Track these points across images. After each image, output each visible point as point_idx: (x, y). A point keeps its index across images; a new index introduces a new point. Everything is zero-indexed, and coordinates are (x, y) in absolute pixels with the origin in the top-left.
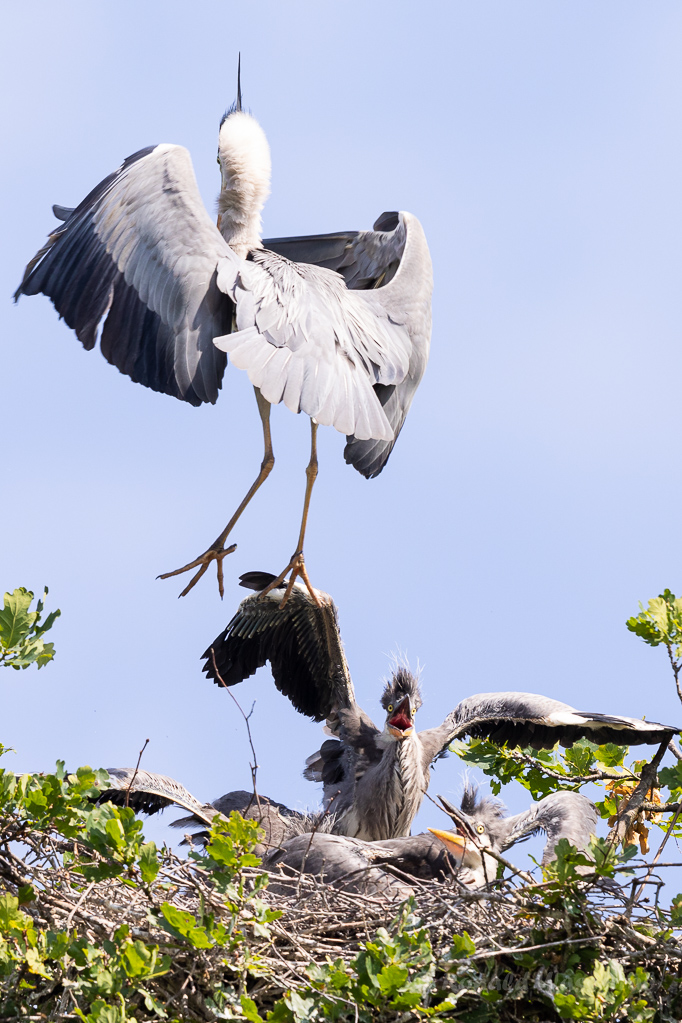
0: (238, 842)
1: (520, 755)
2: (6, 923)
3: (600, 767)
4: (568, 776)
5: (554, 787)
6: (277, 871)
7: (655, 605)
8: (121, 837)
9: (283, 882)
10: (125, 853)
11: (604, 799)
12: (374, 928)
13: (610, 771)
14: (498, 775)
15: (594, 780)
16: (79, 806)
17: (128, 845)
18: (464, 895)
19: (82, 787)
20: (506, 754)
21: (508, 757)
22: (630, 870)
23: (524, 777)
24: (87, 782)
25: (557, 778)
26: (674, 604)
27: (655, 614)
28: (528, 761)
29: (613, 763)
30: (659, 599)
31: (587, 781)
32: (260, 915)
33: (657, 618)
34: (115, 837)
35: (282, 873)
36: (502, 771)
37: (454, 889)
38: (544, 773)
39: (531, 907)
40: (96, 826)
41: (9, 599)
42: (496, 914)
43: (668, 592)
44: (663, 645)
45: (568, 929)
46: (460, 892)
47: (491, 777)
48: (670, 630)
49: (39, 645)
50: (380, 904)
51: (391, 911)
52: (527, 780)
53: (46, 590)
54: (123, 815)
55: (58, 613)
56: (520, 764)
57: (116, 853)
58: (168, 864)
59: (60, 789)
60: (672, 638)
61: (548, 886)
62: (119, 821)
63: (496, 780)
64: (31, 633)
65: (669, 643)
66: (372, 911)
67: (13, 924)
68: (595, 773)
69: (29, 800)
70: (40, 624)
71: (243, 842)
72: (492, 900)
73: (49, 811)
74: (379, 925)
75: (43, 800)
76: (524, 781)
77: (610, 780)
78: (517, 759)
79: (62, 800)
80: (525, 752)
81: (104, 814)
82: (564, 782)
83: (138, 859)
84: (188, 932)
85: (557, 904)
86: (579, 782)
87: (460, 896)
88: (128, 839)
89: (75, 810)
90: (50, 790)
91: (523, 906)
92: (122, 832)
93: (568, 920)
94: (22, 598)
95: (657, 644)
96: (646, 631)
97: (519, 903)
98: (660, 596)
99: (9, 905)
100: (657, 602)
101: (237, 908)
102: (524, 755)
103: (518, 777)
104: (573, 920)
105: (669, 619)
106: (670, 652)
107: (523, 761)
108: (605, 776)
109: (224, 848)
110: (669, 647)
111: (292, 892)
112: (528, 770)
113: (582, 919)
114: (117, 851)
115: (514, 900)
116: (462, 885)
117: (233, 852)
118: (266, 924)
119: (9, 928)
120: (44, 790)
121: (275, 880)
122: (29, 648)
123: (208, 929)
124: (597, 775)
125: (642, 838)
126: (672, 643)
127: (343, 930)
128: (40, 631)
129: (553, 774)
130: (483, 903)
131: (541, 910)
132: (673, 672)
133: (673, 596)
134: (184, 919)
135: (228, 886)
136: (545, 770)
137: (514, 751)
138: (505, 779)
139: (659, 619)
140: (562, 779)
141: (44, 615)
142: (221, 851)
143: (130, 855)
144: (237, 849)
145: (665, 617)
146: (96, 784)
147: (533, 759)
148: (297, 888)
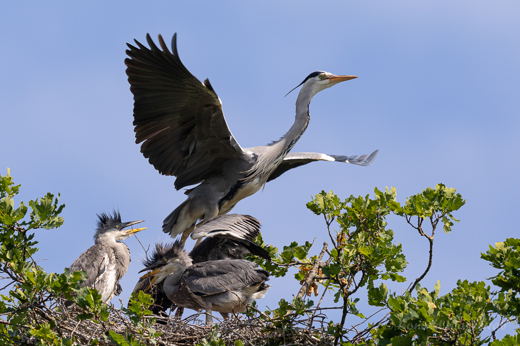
2: (45, 335)
3: (296, 259)
4: (283, 263)
5: (277, 269)
6: (159, 315)
7: (318, 197)
8: (92, 302)
9: (161, 319)
10: (94, 309)
11: (298, 272)
12: (200, 339)
13: (300, 261)
15: (294, 265)
16: (74, 287)
17: (95, 306)
18: (239, 324)
19: (76, 279)
22: (310, 311)
23: (263, 265)
24: (78, 277)
25: (278, 265)
26: (326, 197)
27: (318, 201)
29: (301, 258)
30: (320, 195)
31: (291, 265)
32: (152, 335)
33: (319, 202)
34: (90, 302)
35: (161, 316)
37: (236, 322)
38: (272, 263)
39: (268, 328)
40: (81, 297)
41: (43, 200)
42: (253, 332)
43: (323, 191)
44: (322, 214)
45: (284, 336)
48: (325, 207)
49: (56, 219)
50: (203, 329)
52: (265, 266)
53: (59, 195)
54: (93, 292)
55: (64, 206)
58: (112, 311)
59: (66, 280)
60: (326, 211)
61: (276, 319)
62: (91, 295)
64: (53, 214)
65: (325, 214)
66: (200, 332)
67: (48, 336)
68: (294, 262)
69: (53, 285)
70: (56, 210)
71: (144, 304)
73: (62, 290)
74: (203, 337)
75: (59, 285)
77: (301, 265)
79: (67, 285)
81: (85, 291)
82: (281, 266)
83: (100, 311)
84: (121, 343)
85: (279, 325)
86: (287, 266)
88: (95, 303)
89: (72, 289)
90: (62, 281)
91: (264, 328)
92: (93, 300)
93: (284, 333)
94: (48, 200)
95: (319, 214)
96: (314, 208)
97: (263, 326)
98: (320, 193)
99: (46, 328)
101: (142, 332)
104: (286, 333)
105: (324, 203)
106: (325, 217)
108: (298, 263)
109: (136, 307)
110: (325, 215)
111: (166, 323)
112: (265, 262)
113: (290, 332)
114: (91, 308)
116: (239, 320)
117: (140, 308)
118: (155, 338)
119: (46, 337)
120: (59, 281)
121: (158, 318)
122: (52, 221)
123: (130, 342)
125: (315, 290)
126: (326, 213)
127: (188, 339)
128: (57, 213)
129: (276, 263)
130: (248, 327)
131: (273, 329)
132: (327, 226)
133: (326, 193)
134: (120, 337)
135: (138, 323)
139: (320, 202)
141: (58, 206)
143: (96, 309)
144: (142, 307)
145: (323, 202)
146: (82, 278)
148: (168, 322)
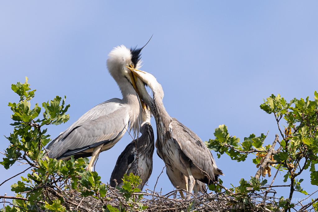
0: (133, 183)
1: (227, 145)
2: (56, 209)
3: (254, 147)
4: (243, 151)
5: (238, 155)
7: (269, 100)
10: (95, 188)
11: (256, 158)
12: (179, 210)
13: (257, 149)
14: (219, 152)
15: (252, 152)
17: (96, 185)
19: (80, 165)
20: (222, 144)
21: (223, 145)
22: (265, 188)
23: (228, 152)
24: (81, 163)
25: (239, 152)
26: (275, 99)
27: (269, 103)
28: (229, 146)
29: (258, 147)
30: (270, 98)
31: (250, 153)
32: (140, 208)
33: (270, 104)
34: (92, 183)
36: (221, 150)
37: (205, 196)
38: (235, 150)
39: (232, 201)
40: (85, 179)
41: (52, 102)
42: (220, 204)
43: (273, 95)
44: (273, 113)
45: (244, 208)
46: (207, 197)
47: (217, 153)
48: (275, 108)
49: (64, 117)
50: (180, 202)
51: (184, 204)
52: (229, 153)
54: (94, 174)
55: (69, 106)
56: (227, 147)
57: (91, 187)
58: (109, 190)
59: (72, 165)
60: (276, 110)
61: (237, 194)
62: (93, 177)
63: (219, 153)
64: (61, 112)
66: (178, 204)
67: (59, 209)
68: (252, 150)
69: (62, 170)
70: (63, 109)
71: (134, 183)
72: (218, 199)
73: (69, 173)
75: (67, 169)
76: (228, 153)
77: (257, 152)
78: (226, 146)
79: (73, 169)
80: (228, 143)
81: (87, 174)
82: (242, 153)
83: (99, 189)
86: (247, 153)
87: (208, 199)
88: (96, 183)
89: (77, 172)
90: (69, 166)
91: (229, 201)
92: (94, 181)
93: (244, 206)
94: (57, 102)
95: (270, 113)
96: (266, 108)
97: (227, 200)
98: (270, 97)
99: (57, 203)
100: (270, 99)
101: (132, 206)
102: (228, 144)
103: (226, 152)
104: (246, 206)
105: (274, 104)
106: (275, 115)
107: (228, 147)
108: (255, 151)
109: (128, 186)
110: (275, 114)
112: (229, 150)
113: (249, 205)
114: (92, 187)
115: (226, 199)
116: (208, 195)
117: (131, 187)
118: (143, 210)
119: (57, 211)
120: (67, 166)
122: (60, 118)
124: (253, 151)
125: (268, 172)
126: (276, 112)
127: (169, 211)
128: (64, 112)
129: (238, 151)
130: (215, 200)
131: (235, 202)
132: (277, 122)
133: (275, 96)
134: (115, 210)
135: (129, 199)
136: (235, 149)
137: (224, 143)
138: (222, 153)
139: (271, 104)
140: (241, 152)
141: (65, 106)
142: (127, 187)
144: (132, 186)
145: (273, 104)
146: (85, 163)
147: (231, 146)
